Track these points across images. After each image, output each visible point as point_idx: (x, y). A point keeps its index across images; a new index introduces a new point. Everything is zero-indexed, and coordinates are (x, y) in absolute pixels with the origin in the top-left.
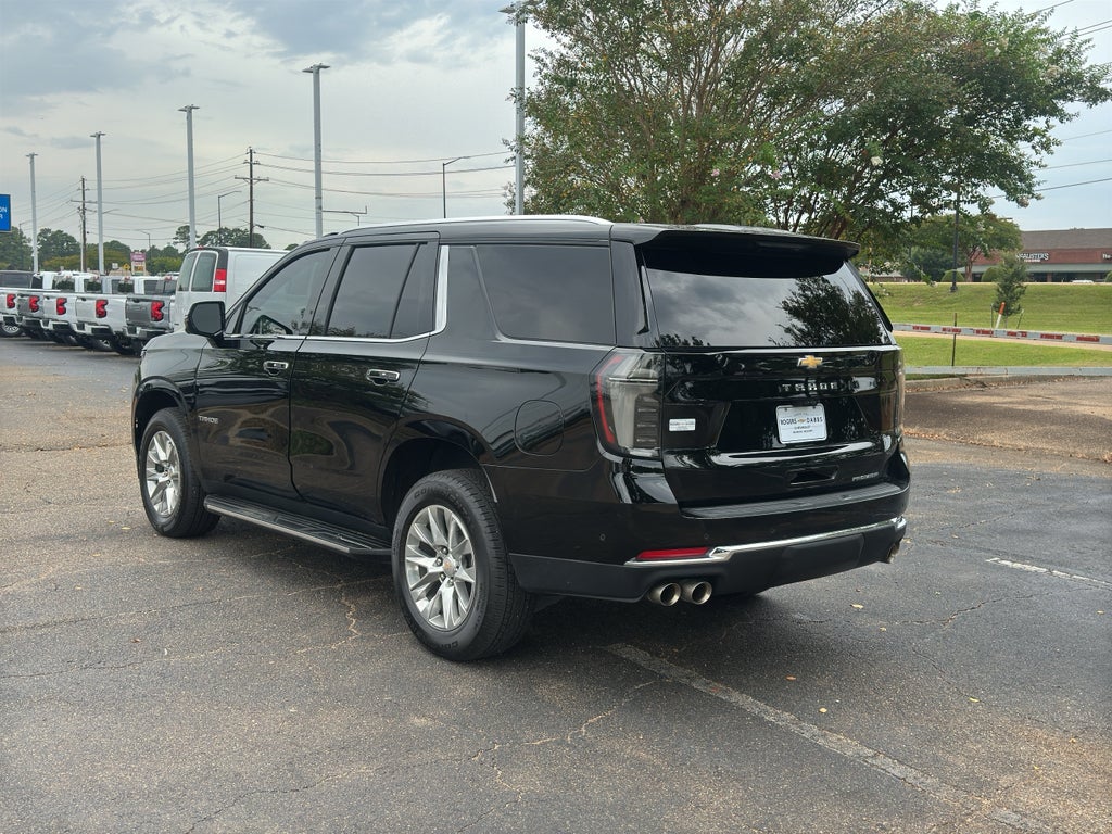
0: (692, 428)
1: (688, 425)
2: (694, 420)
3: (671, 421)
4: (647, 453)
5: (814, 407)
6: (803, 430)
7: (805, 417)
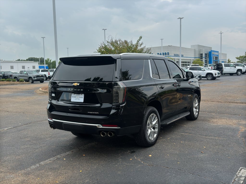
0: (54, 96)
3: (52, 94)
5: (81, 95)
6: (77, 99)
7: (79, 97)
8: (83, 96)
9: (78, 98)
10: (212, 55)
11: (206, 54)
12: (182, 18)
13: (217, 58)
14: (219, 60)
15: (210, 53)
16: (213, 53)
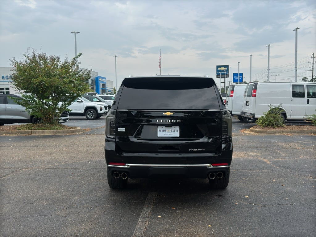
0: (124, 131)
1: (123, 130)
2: (125, 129)
3: (118, 129)
4: (112, 137)
5: (175, 127)
6: (169, 134)
7: (170, 130)
8: (177, 129)
9: (169, 132)
10: (99, 82)
11: (92, 80)
12: (77, 33)
13: (104, 85)
14: (107, 88)
15: (97, 79)
16: (101, 80)
